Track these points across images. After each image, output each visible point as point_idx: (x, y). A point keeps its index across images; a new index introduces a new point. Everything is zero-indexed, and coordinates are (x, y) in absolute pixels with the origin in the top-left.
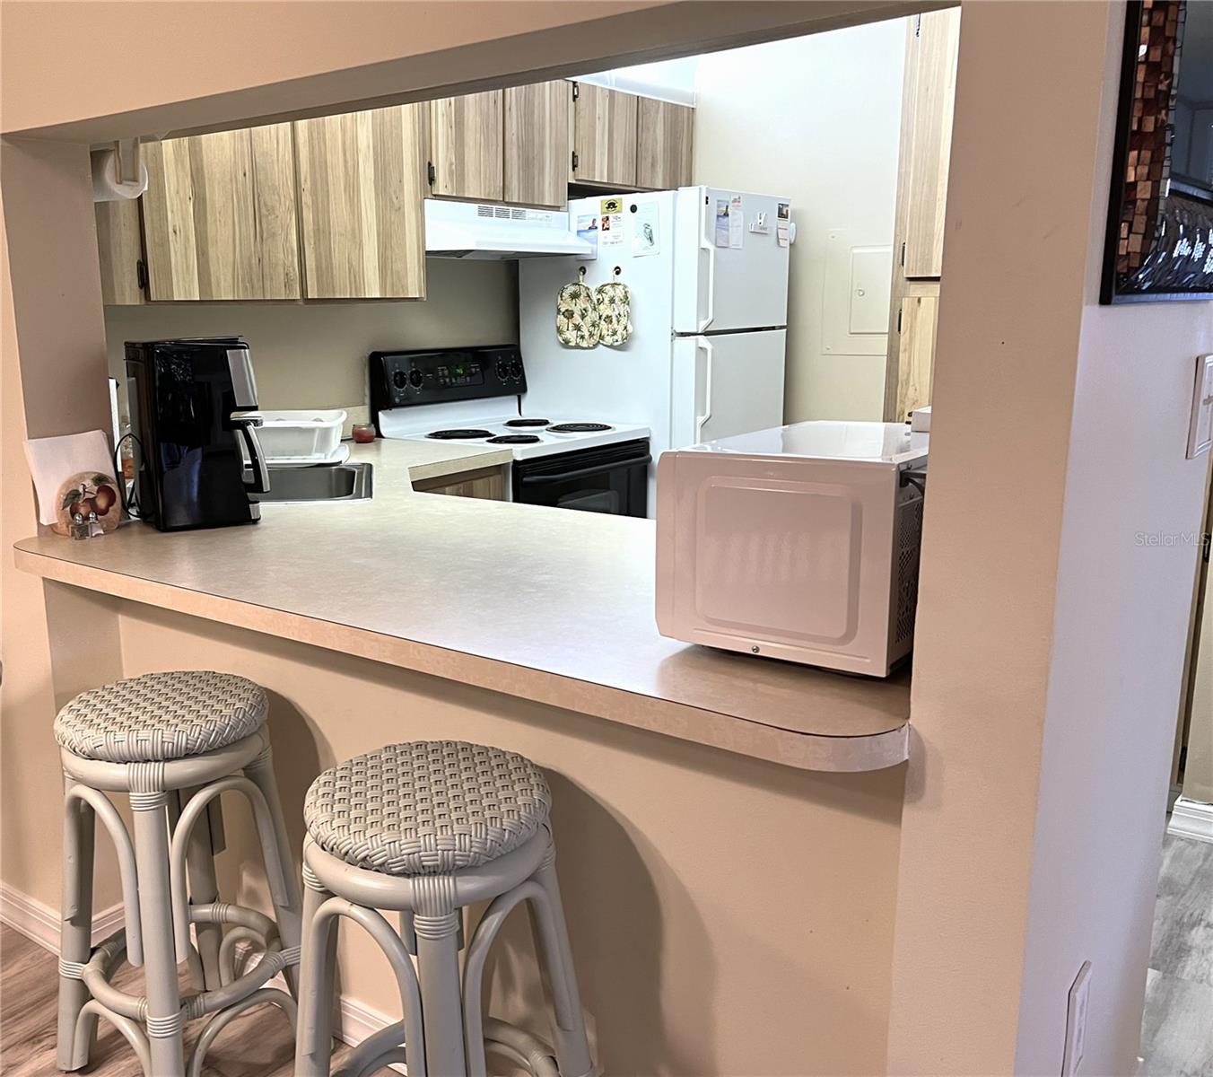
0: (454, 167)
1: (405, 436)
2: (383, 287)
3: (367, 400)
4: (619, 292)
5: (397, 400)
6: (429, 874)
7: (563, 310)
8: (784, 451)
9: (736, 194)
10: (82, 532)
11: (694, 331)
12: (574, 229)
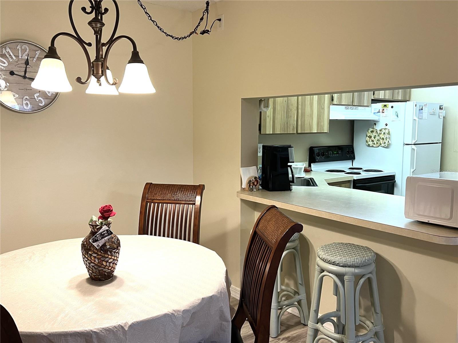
0: (339, 96)
1: (319, 171)
2: (318, 130)
3: (308, 160)
4: (387, 131)
5: (317, 160)
6: (349, 267)
7: (368, 136)
8: (440, 178)
9: (425, 103)
10: (252, 190)
11: (411, 144)
12: (373, 112)
